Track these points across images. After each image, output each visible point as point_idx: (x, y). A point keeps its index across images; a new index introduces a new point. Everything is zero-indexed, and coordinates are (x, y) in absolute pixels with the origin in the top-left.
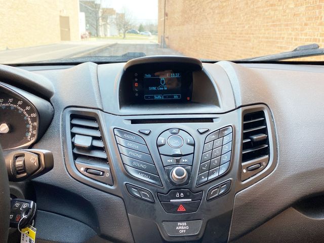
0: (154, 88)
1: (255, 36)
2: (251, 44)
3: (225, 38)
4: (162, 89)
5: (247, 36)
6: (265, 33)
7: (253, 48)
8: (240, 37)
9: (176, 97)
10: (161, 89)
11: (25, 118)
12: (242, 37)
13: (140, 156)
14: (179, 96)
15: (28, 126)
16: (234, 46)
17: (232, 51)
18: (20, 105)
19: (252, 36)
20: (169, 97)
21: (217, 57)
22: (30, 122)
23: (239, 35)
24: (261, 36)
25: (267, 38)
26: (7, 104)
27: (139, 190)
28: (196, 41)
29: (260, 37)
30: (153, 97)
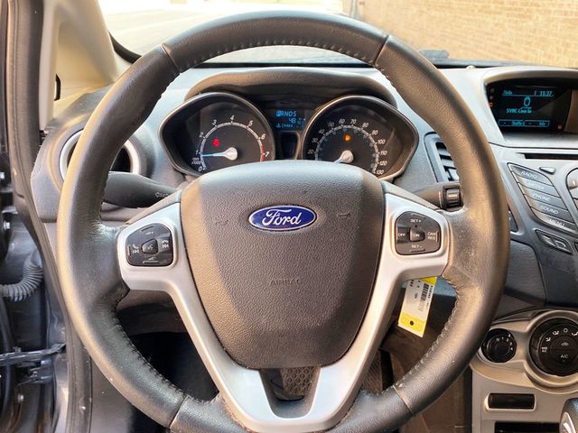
0: (514, 111)
1: (540, 8)
2: (531, 23)
3: (479, 11)
4: (525, 112)
5: (525, 8)
6: (562, 5)
7: (535, 30)
8: (510, 9)
9: (542, 124)
10: (523, 111)
11: (371, 145)
12: (516, 9)
13: (547, 199)
14: (546, 123)
15: (374, 155)
16: (497, 25)
17: (492, 34)
18: (364, 129)
19: (534, 8)
20: (533, 123)
21: (462, 42)
22: (377, 150)
23: (509, 6)
24: (553, 9)
25: (566, 13)
26: (349, 127)
27: (553, 238)
28: (422, 12)
29: (550, 12)
30: (511, 123)
